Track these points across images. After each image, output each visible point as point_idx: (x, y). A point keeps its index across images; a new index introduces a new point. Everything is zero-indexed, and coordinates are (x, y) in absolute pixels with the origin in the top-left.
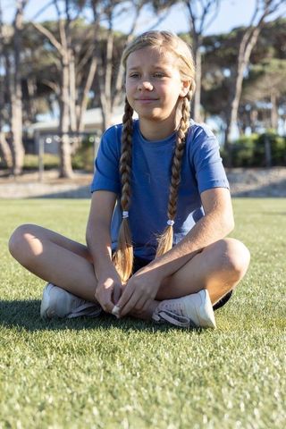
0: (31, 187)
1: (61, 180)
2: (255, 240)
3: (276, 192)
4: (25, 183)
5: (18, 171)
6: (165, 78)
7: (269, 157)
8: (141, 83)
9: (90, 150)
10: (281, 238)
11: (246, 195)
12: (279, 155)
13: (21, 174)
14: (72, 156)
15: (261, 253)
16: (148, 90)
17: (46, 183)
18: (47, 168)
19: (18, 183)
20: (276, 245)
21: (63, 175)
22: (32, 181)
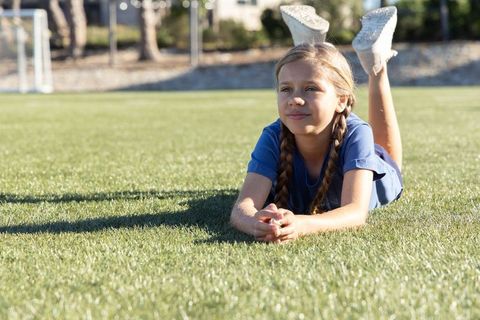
0: (99, 74)
1: (141, 65)
2: (424, 141)
3: (456, 78)
4: (90, 68)
5: (78, 52)
6: (318, 93)
7: (446, 26)
8: (293, 98)
9: (184, 19)
10: (456, 139)
11: (413, 83)
12: (461, 22)
13: (84, 55)
14: (158, 29)
15: (430, 154)
16: (299, 104)
17: (120, 69)
18: (122, 46)
19: (80, 69)
20: (450, 146)
21: (144, 57)
22: (100, 66)
